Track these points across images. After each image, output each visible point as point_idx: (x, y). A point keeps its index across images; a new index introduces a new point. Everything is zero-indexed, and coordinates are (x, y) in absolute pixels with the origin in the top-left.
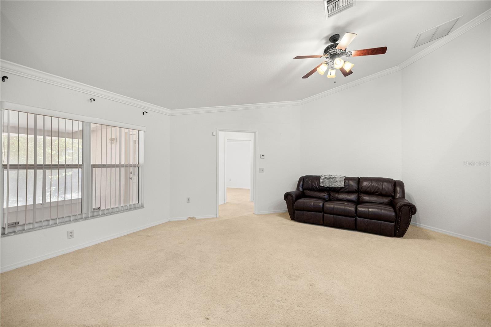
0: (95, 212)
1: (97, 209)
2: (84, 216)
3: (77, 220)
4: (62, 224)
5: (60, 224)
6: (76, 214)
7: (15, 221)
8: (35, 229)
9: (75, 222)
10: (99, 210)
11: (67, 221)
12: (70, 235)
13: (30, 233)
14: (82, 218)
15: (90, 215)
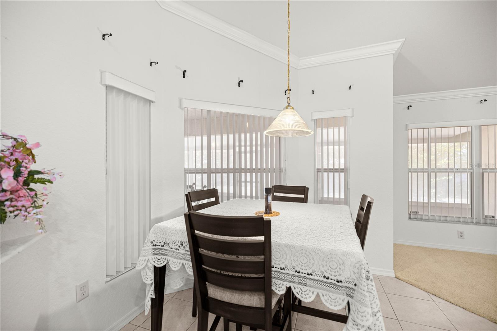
0: (488, 220)
1: (490, 217)
2: (475, 221)
3: (467, 222)
4: (452, 222)
5: (450, 222)
6: (466, 217)
7: (416, 211)
8: (430, 221)
9: (465, 224)
10: (492, 218)
11: (457, 221)
12: (460, 234)
13: (427, 222)
14: (473, 222)
15: (482, 221)
